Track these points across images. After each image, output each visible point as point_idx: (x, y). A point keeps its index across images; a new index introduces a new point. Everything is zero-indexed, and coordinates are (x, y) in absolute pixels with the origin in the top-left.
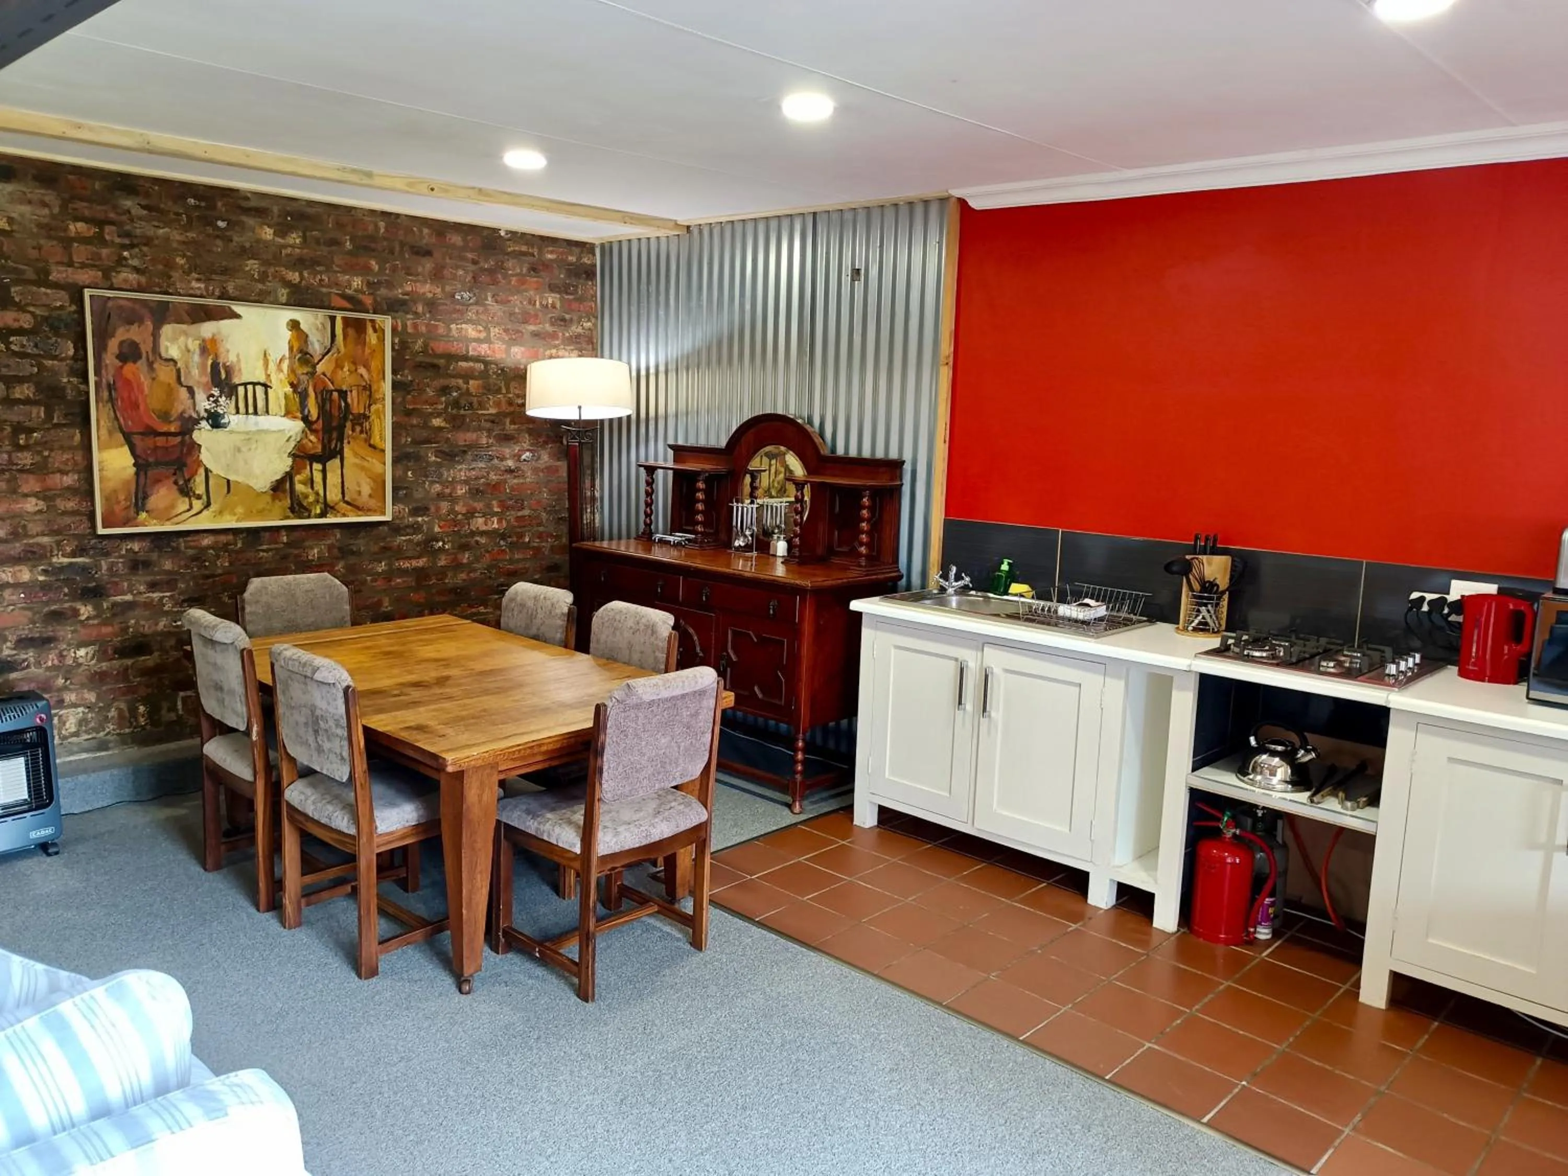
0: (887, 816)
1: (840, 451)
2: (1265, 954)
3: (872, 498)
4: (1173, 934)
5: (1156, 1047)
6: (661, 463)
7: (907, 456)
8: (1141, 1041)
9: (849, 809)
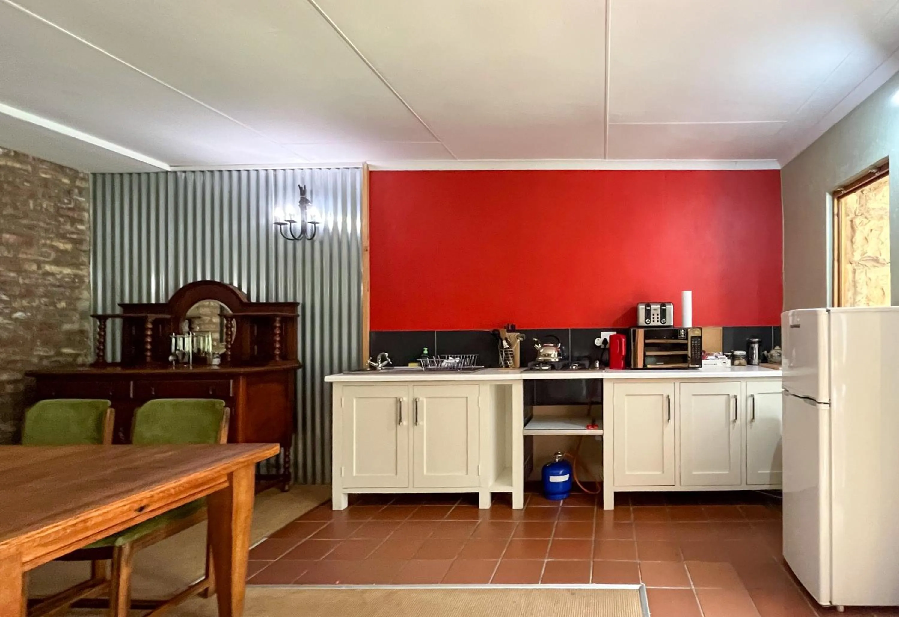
0: (353, 499)
1: (253, 299)
2: (561, 504)
3: (281, 322)
4: (522, 510)
5: (550, 560)
6: (109, 312)
7: (299, 300)
8: (542, 560)
9: (329, 502)
